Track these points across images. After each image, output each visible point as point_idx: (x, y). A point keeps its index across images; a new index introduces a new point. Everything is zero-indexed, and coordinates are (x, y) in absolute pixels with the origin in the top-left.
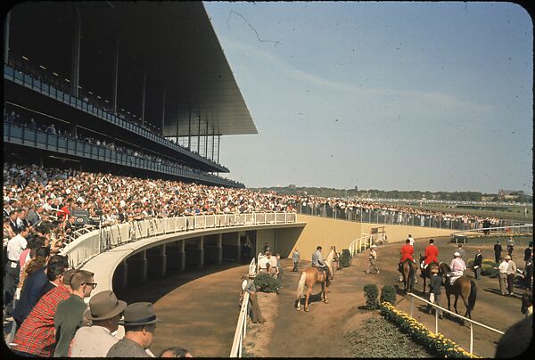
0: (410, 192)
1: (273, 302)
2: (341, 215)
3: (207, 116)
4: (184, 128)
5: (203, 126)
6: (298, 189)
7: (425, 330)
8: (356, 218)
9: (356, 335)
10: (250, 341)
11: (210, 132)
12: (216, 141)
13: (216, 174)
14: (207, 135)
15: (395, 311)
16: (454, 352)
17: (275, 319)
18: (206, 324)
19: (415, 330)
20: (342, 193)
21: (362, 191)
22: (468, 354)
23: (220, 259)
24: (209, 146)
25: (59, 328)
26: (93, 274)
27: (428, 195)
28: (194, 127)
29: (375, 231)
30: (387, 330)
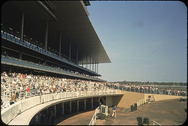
0: (169, 83)
1: (103, 123)
3: (93, 57)
4: (84, 62)
5: (92, 60)
6: (127, 82)
11: (94, 62)
12: (97, 65)
13: (96, 77)
14: (93, 64)
20: (143, 83)
21: (151, 83)
23: (92, 107)
24: (94, 67)
27: (176, 84)
28: (89, 61)
29: (150, 97)
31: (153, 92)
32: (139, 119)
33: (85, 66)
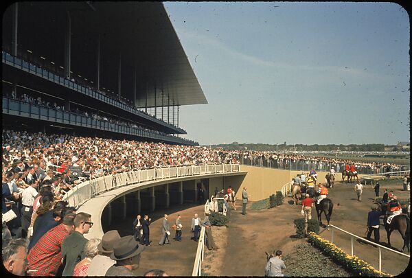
0: (328, 145)
1: (224, 233)
2: (275, 164)
3: (168, 91)
4: (151, 101)
5: (166, 99)
6: (240, 145)
7: (343, 253)
8: (285, 167)
9: (289, 258)
10: (207, 264)
11: (171, 103)
12: (176, 110)
13: (176, 135)
14: (169, 106)
15: (319, 239)
16: (366, 270)
17: (225, 247)
18: (173, 251)
19: (335, 253)
20: (274, 148)
21: (291, 146)
22: (378, 272)
23: (182, 201)
24: (171, 114)
25: (65, 256)
26: (90, 216)
27: (342, 147)
28: (159, 100)
30: (313, 254)
32: (299, 223)
33: (151, 111)
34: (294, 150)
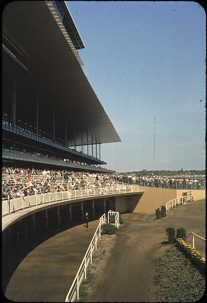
1: (113, 240)
3: (92, 133)
4: (78, 141)
5: (90, 139)
6: (148, 172)
7: (199, 256)
9: (160, 260)
10: (94, 265)
11: (94, 142)
12: (98, 147)
13: (99, 165)
14: (92, 144)
15: (184, 244)
17: (113, 251)
18: (76, 254)
19: (194, 255)
20: (173, 173)
21: (186, 172)
23: (94, 215)
24: (94, 150)
28: (85, 140)
29: (185, 194)
30: (179, 256)
31: (189, 187)
32: (170, 231)
33: (78, 149)
34: (188, 175)
